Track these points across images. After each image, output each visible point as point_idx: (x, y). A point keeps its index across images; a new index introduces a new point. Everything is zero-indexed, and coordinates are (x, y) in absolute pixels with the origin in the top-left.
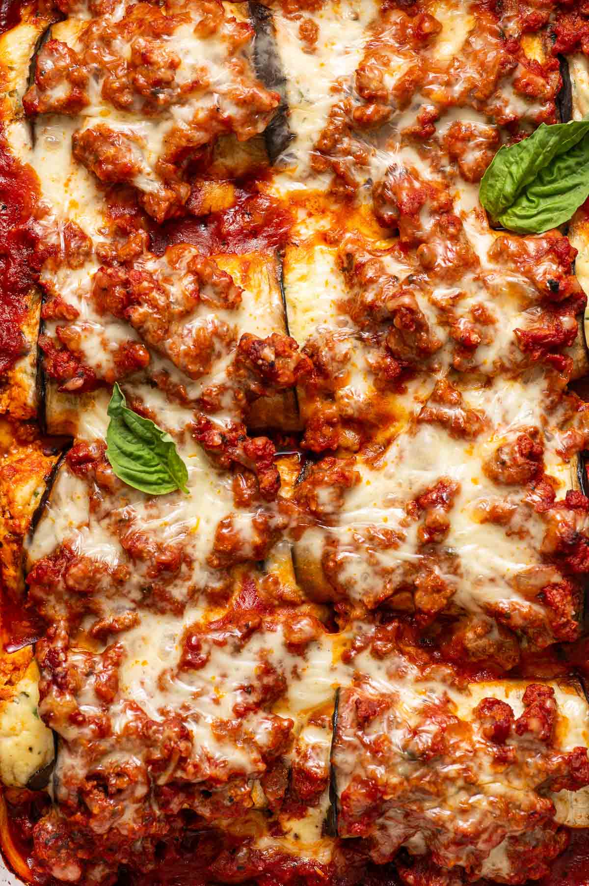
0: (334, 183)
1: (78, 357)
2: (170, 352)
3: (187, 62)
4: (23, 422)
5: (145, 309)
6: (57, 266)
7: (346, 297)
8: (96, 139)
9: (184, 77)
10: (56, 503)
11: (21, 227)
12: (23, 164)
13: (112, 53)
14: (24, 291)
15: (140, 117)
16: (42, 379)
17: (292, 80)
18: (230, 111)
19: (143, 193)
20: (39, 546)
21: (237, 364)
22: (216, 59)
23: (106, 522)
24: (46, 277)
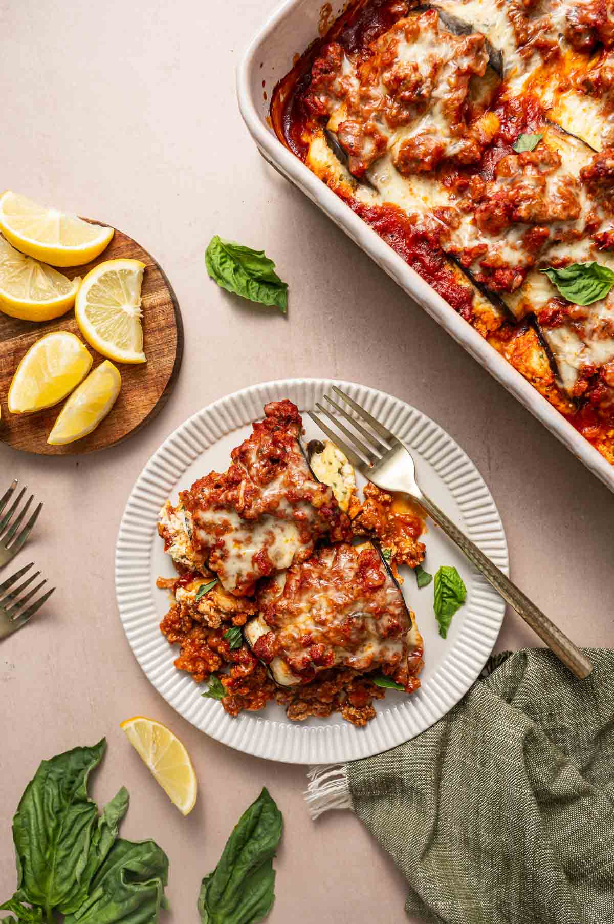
0: (543, 55)
1: (505, 267)
2: (556, 215)
3: (419, 61)
4: (499, 329)
5: (524, 205)
6: (448, 235)
7: (603, 105)
8: (408, 151)
9: (425, 70)
10: (558, 351)
11: (411, 236)
12: (381, 205)
13: (376, 99)
14: (442, 266)
15: (420, 118)
16: (494, 298)
17: (475, 22)
18: (465, 63)
19: (456, 156)
20: (569, 380)
21: (591, 191)
22: (432, 45)
23: (595, 336)
24: (447, 247)
